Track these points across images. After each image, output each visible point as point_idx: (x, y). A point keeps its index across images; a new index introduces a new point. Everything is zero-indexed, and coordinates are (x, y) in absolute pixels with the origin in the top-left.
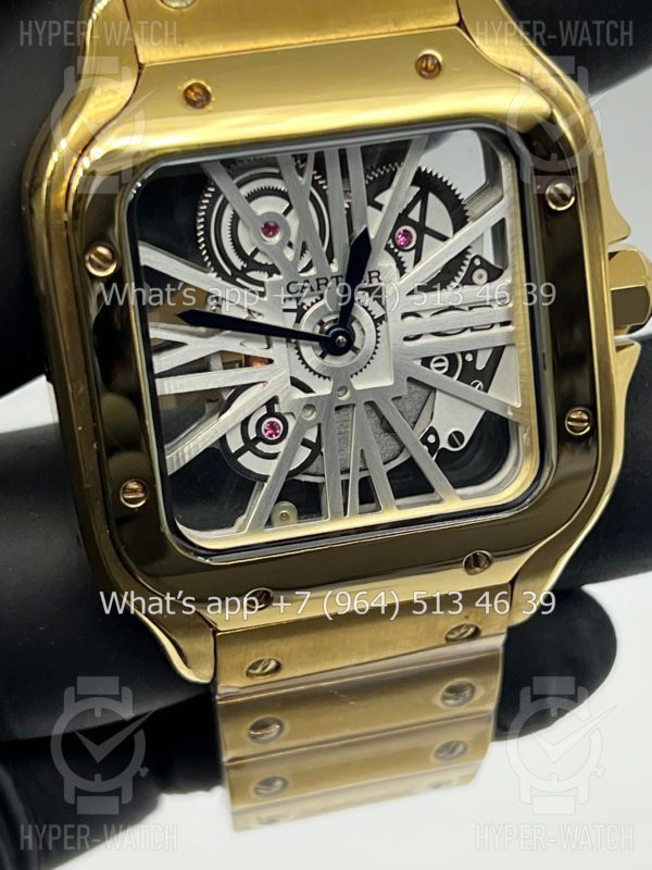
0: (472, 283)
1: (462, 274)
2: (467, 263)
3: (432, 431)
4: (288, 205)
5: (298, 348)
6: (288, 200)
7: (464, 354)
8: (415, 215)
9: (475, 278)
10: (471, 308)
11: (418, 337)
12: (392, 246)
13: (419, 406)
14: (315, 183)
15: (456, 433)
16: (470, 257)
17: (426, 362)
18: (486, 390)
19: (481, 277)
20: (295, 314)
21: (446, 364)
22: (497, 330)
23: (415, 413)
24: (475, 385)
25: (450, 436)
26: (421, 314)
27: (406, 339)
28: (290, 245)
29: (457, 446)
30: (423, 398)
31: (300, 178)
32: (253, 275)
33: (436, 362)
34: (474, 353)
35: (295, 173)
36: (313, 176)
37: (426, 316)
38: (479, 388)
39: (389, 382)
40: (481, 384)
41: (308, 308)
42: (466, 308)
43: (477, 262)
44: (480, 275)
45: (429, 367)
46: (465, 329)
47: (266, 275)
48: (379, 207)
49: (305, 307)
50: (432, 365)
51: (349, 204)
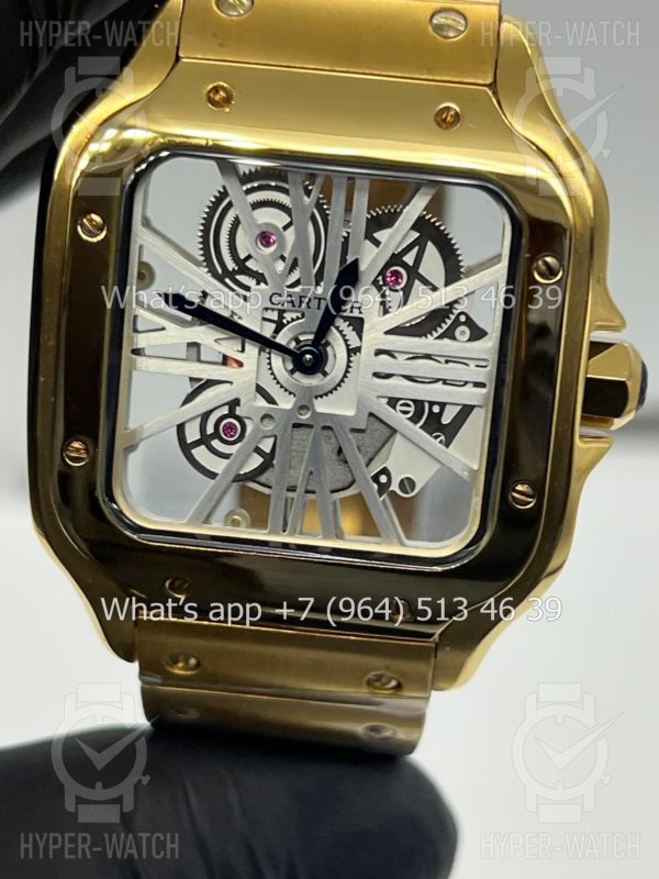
0: (453, 338)
1: (445, 327)
2: (452, 317)
3: (385, 471)
4: (289, 220)
5: (269, 358)
6: (290, 215)
7: (432, 404)
8: (409, 259)
9: (457, 333)
10: (447, 362)
11: (388, 376)
12: (381, 283)
13: (379, 444)
14: (319, 206)
15: (408, 479)
16: (456, 312)
17: (393, 402)
18: (447, 445)
19: (463, 333)
20: (274, 326)
21: (412, 409)
22: (469, 389)
23: (372, 450)
24: (436, 437)
25: (402, 481)
26: (397, 355)
27: (376, 375)
28: (283, 258)
29: (407, 493)
30: (384, 438)
31: (306, 198)
32: (242, 278)
33: (401, 405)
34: (443, 405)
35: (302, 192)
36: (319, 199)
37: (401, 358)
38: (441, 442)
39: (351, 413)
40: (442, 438)
41: (288, 322)
42: (442, 360)
43: (463, 318)
44: (463, 332)
45: (394, 408)
46: (437, 380)
47: (254, 282)
48: (377, 243)
49: (285, 321)
50: (398, 408)
51: (348, 233)
